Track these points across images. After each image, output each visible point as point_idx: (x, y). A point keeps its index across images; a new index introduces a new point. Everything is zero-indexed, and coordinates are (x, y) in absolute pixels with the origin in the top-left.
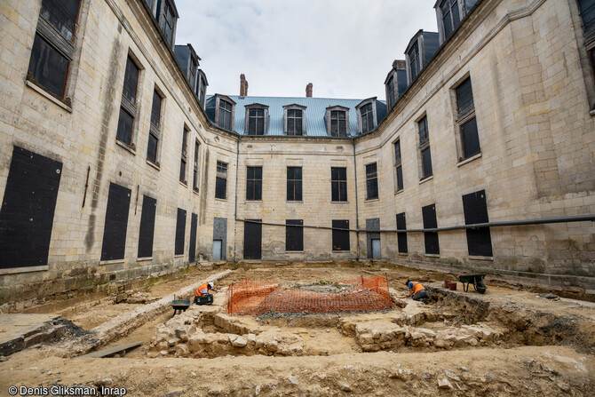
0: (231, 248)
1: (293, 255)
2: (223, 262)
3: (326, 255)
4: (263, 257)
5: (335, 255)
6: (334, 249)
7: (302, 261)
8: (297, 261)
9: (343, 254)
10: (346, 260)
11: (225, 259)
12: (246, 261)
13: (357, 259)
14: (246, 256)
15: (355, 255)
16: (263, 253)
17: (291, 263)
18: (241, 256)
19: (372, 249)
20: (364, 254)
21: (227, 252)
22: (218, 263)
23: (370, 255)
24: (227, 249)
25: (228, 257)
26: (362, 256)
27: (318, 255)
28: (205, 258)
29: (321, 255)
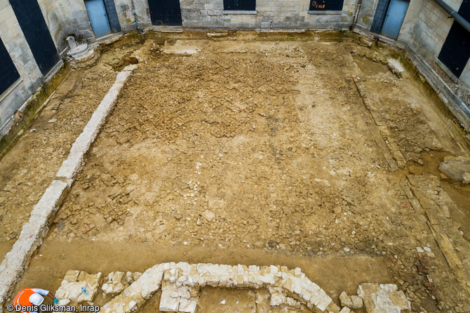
0: (124, 8)
1: (239, 18)
2: (116, 37)
3: (297, 18)
4: (185, 21)
5: (312, 19)
6: (312, 8)
7: (252, 29)
8: (244, 28)
9: (328, 17)
10: (330, 29)
11: (119, 29)
12: (157, 28)
13: (351, 28)
14: (155, 20)
15: (349, 19)
16: (184, 14)
17: (232, 32)
18: (146, 19)
19: (385, 15)
20: (366, 21)
21: (120, 16)
22: (108, 42)
23: (377, 27)
24: (118, 10)
25: (123, 25)
26: (361, 23)
27: (282, 18)
28: (79, 39)
29: (288, 18)
